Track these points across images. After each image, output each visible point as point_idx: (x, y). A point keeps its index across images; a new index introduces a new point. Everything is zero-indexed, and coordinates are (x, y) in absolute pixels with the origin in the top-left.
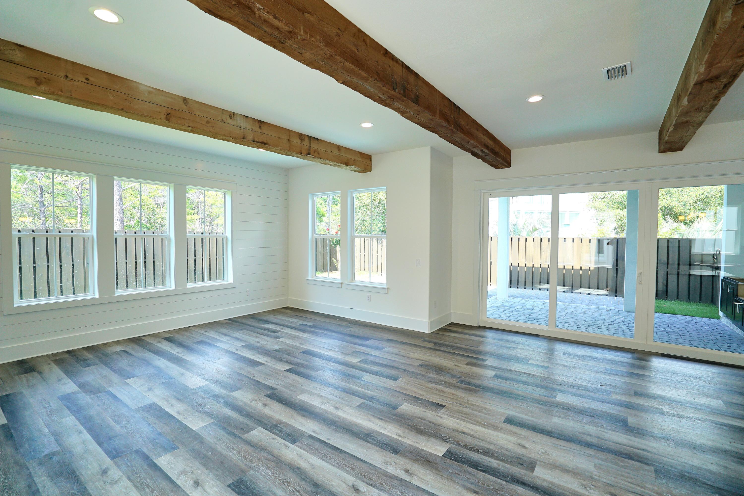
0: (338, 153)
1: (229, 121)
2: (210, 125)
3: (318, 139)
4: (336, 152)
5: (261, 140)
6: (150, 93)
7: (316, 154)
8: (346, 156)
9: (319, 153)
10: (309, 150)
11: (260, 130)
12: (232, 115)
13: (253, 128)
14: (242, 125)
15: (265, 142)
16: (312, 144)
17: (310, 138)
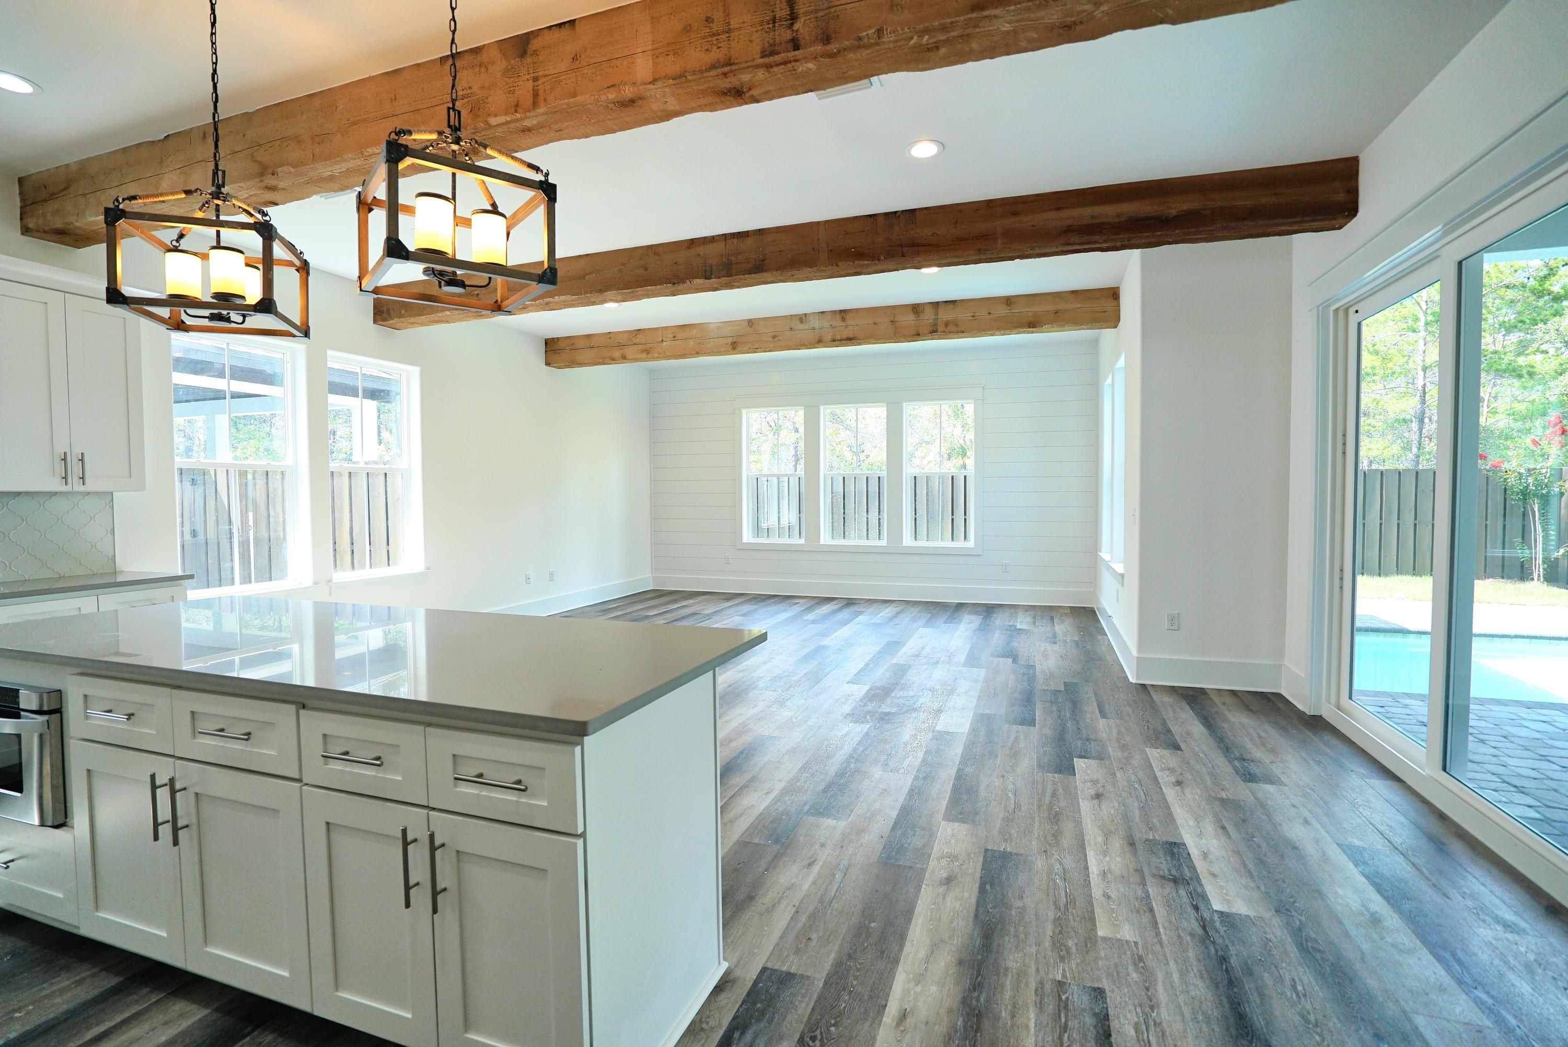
0: (1008, 311)
1: (801, 326)
2: (777, 339)
3: (953, 302)
4: (1002, 311)
5: (845, 337)
6: (718, 328)
7: (951, 328)
8: (1030, 310)
9: (957, 325)
10: (935, 325)
11: (843, 324)
12: (802, 318)
13: (832, 323)
14: (817, 326)
15: (852, 336)
16: (939, 314)
17: (936, 305)
